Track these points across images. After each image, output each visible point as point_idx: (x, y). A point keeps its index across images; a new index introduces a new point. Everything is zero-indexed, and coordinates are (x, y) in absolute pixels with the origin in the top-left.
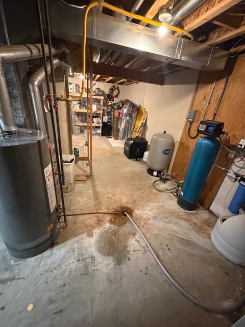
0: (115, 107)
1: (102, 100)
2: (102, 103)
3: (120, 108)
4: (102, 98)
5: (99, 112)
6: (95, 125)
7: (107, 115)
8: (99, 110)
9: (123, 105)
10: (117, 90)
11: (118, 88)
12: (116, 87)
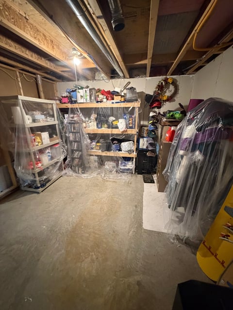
0: (164, 120)
1: (137, 110)
2: (136, 114)
3: (174, 122)
4: (137, 105)
5: (130, 131)
6: (123, 154)
7: (148, 136)
8: (131, 128)
9: (184, 113)
10: (172, 88)
11: (174, 83)
12: (170, 81)
